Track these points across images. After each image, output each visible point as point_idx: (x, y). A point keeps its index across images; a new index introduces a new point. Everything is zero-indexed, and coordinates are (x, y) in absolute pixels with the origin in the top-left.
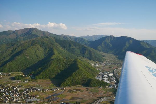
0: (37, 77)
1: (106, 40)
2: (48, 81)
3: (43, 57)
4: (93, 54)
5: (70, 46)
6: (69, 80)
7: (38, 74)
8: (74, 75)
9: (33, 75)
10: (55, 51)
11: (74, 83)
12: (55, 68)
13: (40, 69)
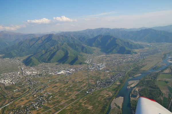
0: (65, 63)
1: (98, 39)
2: (68, 64)
3: (64, 55)
4: (87, 50)
5: (76, 46)
6: (75, 63)
7: (65, 62)
8: (76, 61)
9: (63, 63)
10: (69, 52)
11: (77, 64)
12: (70, 60)
13: (65, 60)
